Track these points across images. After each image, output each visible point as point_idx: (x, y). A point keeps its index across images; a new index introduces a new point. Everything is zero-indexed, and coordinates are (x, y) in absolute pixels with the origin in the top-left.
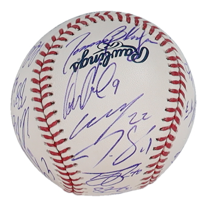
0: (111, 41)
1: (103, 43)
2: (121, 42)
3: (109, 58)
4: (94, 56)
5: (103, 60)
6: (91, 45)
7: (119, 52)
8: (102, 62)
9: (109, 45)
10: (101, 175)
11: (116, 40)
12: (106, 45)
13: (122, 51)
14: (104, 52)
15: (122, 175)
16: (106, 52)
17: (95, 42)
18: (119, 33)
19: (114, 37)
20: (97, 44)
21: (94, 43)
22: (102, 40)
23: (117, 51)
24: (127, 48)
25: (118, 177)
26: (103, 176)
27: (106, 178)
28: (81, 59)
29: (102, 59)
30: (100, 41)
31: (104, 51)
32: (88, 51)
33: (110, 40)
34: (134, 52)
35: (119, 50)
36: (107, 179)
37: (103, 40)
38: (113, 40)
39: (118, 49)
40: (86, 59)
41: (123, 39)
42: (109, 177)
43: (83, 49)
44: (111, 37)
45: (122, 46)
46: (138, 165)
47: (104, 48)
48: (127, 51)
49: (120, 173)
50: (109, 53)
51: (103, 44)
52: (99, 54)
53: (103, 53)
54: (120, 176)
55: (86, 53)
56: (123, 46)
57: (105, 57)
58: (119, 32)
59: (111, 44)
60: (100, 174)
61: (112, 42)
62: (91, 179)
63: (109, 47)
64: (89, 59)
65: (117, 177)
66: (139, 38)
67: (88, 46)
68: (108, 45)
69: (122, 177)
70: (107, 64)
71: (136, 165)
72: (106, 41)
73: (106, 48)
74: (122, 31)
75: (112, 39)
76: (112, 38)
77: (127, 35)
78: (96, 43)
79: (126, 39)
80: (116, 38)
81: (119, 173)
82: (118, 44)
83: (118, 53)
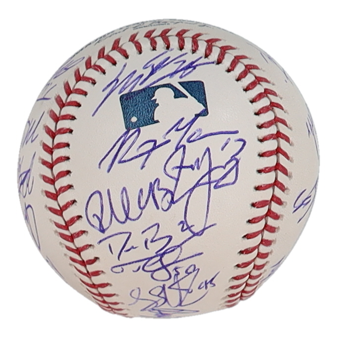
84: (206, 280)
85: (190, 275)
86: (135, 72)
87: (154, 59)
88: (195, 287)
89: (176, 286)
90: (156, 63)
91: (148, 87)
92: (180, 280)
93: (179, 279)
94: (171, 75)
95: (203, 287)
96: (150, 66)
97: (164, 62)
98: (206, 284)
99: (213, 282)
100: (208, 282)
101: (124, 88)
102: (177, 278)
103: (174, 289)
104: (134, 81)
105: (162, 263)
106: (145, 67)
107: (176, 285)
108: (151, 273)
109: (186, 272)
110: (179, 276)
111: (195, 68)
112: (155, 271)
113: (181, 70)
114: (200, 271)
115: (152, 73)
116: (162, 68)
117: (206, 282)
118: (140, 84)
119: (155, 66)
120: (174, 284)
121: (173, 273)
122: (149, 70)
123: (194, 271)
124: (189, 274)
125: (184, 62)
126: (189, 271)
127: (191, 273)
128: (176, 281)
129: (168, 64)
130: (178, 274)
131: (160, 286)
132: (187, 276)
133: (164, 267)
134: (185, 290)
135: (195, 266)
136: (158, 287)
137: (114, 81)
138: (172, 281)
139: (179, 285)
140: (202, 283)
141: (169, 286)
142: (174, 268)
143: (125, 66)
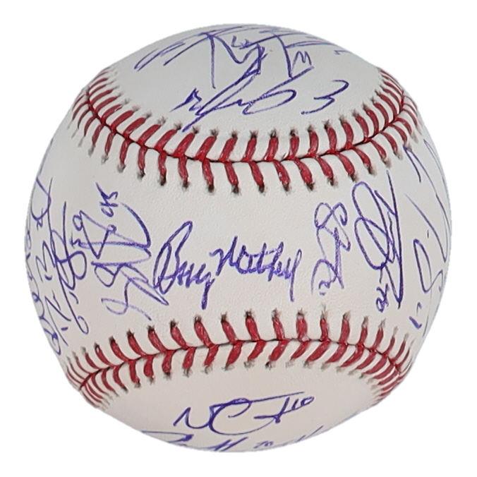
10: (393, 213)
15: (389, 264)
25: (385, 255)
26: (390, 219)
27: (383, 229)
36: (381, 230)
42: (387, 235)
46: (399, 300)
49: (394, 258)
54: (387, 258)
60: (394, 211)
62: (376, 192)
65: (386, 252)
69: (384, 265)
71: (401, 295)
81: (396, 257)
84: (99, 204)
85: (84, 224)
88: (107, 222)
89: (97, 248)
92: (87, 239)
93: (86, 242)
95: (110, 209)
98: (107, 204)
99: (108, 194)
100: (104, 202)
102: (85, 243)
103: (100, 251)
105: (64, 261)
107: (94, 246)
108: (76, 279)
109: (78, 229)
110: (82, 241)
112: (73, 273)
114: (83, 211)
117: (102, 204)
120: (93, 250)
121: (77, 248)
123: (80, 218)
124: (82, 226)
126: (79, 226)
127: (82, 223)
128: (88, 246)
130: (79, 242)
131: (95, 269)
132: (84, 230)
133: (69, 258)
134: (107, 235)
135: (75, 216)
136: (96, 273)
138: (88, 252)
139: (96, 243)
140: (102, 210)
141: (95, 257)
142: (70, 245)
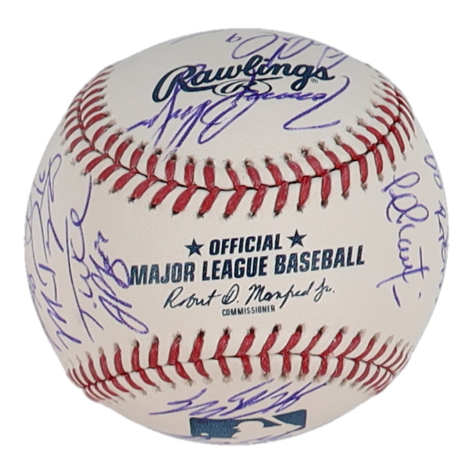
0: (241, 95)
1: (259, 93)
2: (218, 94)
3: (247, 65)
4: (280, 73)
5: (262, 65)
6: (286, 95)
7: (222, 75)
8: (263, 62)
9: (245, 87)
11: (228, 98)
12: (252, 88)
13: (218, 77)
14: (258, 77)
16: (254, 75)
17: (275, 99)
18: (218, 118)
19: (231, 106)
20: (271, 94)
21: (279, 97)
22: (260, 100)
23: (228, 75)
24: (204, 85)
28: (309, 79)
29: (263, 67)
30: (265, 98)
31: (256, 78)
32: (293, 87)
33: (242, 97)
34: (188, 82)
35: (224, 78)
37: (256, 99)
38: (235, 98)
39: (226, 79)
40: (299, 75)
41: (211, 102)
43: (304, 96)
44: (238, 105)
45: (216, 86)
47: (256, 83)
48: (206, 80)
50: (247, 74)
51: (258, 91)
52: (270, 75)
53: (260, 74)
55: (298, 84)
56: (213, 88)
57: (257, 68)
58: (217, 122)
59: (241, 89)
61: (237, 94)
63: (247, 84)
64: (292, 73)
66: (171, 117)
67: (291, 96)
68: (247, 89)
70: (254, 58)
72: (252, 95)
73: (252, 83)
74: (211, 124)
75: (237, 99)
76: (237, 103)
77: (200, 115)
78: (273, 97)
79: (205, 105)
80: (228, 104)
82: (223, 90)
83: (227, 73)
86: (216, 402)
87: (246, 392)
90: (247, 397)
91: (231, 420)
94: (265, 411)
96: (237, 400)
97: (258, 397)
101: (198, 413)
104: (213, 410)
106: (231, 400)
111: (298, 399)
113: (280, 404)
115: (239, 408)
116: (254, 403)
118: (221, 415)
119: (244, 401)
122: (237, 404)
125: (286, 394)
129: (262, 399)
137: (186, 401)
143: (203, 391)
